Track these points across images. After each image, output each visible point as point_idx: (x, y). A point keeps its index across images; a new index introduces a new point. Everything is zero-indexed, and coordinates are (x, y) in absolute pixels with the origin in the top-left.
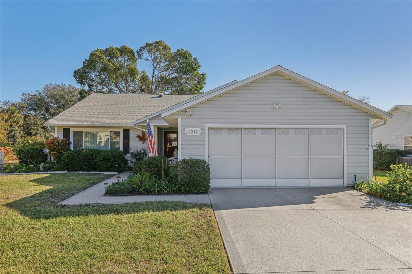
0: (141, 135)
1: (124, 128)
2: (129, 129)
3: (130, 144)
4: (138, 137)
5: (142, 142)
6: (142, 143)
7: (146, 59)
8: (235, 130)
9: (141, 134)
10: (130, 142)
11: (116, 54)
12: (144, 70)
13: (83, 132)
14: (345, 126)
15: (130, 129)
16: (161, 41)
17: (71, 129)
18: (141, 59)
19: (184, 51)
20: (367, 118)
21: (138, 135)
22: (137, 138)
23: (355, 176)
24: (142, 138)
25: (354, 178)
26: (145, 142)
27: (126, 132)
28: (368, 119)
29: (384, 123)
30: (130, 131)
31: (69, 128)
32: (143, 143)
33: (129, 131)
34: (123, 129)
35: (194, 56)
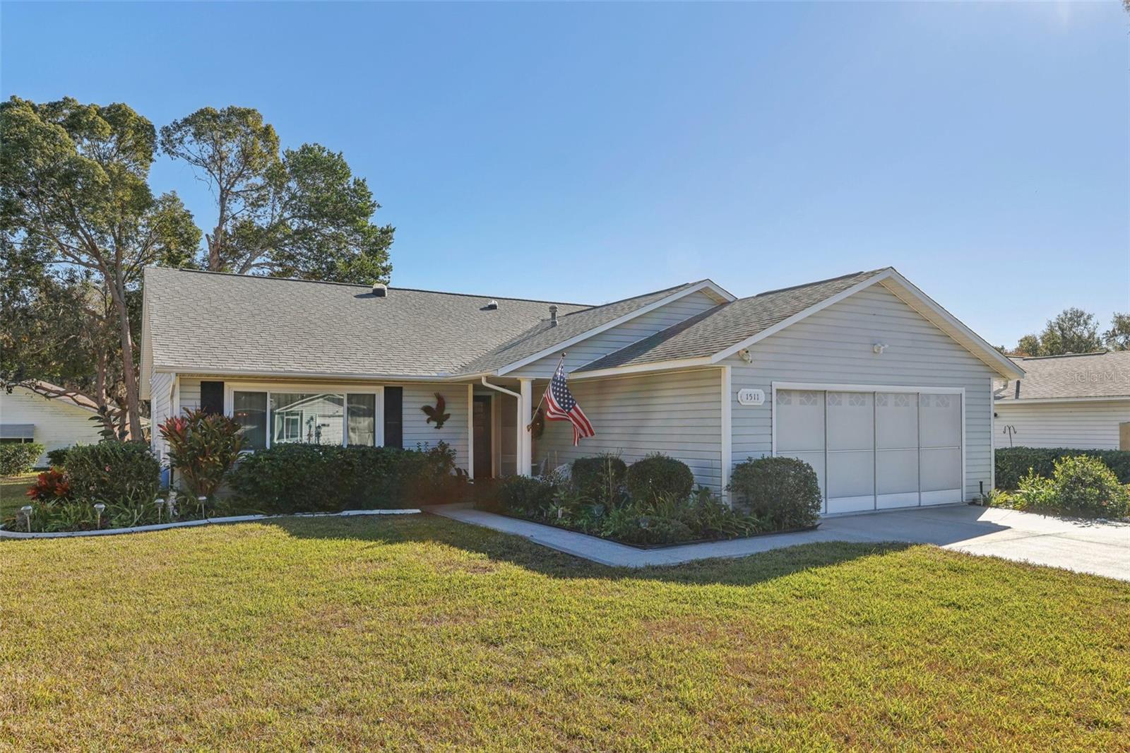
0: (434, 406)
1: (386, 386)
2: (401, 388)
3: (404, 430)
4: (427, 410)
5: (434, 424)
6: (436, 428)
7: (193, 158)
8: (812, 396)
9: (432, 403)
10: (404, 424)
11: (100, 130)
12: (174, 192)
13: (266, 393)
14: (962, 390)
15: (404, 388)
16: (254, 110)
17: (226, 385)
18: (175, 157)
19: (325, 154)
20: (988, 375)
21: (427, 404)
22: (423, 412)
23: (981, 483)
24: (437, 414)
25: (979, 487)
26: (443, 424)
27: (394, 394)
28: (990, 379)
29: (1004, 386)
30: (404, 393)
31: (223, 383)
32: (438, 427)
33: (401, 393)
34: (385, 388)
35: (356, 173)
